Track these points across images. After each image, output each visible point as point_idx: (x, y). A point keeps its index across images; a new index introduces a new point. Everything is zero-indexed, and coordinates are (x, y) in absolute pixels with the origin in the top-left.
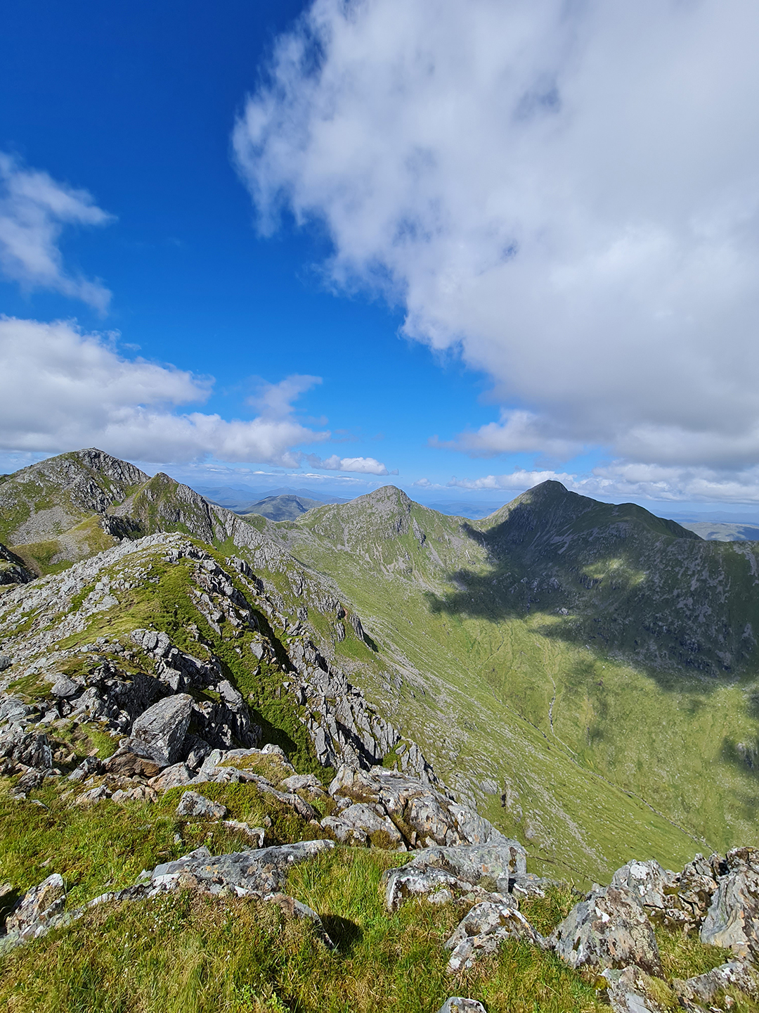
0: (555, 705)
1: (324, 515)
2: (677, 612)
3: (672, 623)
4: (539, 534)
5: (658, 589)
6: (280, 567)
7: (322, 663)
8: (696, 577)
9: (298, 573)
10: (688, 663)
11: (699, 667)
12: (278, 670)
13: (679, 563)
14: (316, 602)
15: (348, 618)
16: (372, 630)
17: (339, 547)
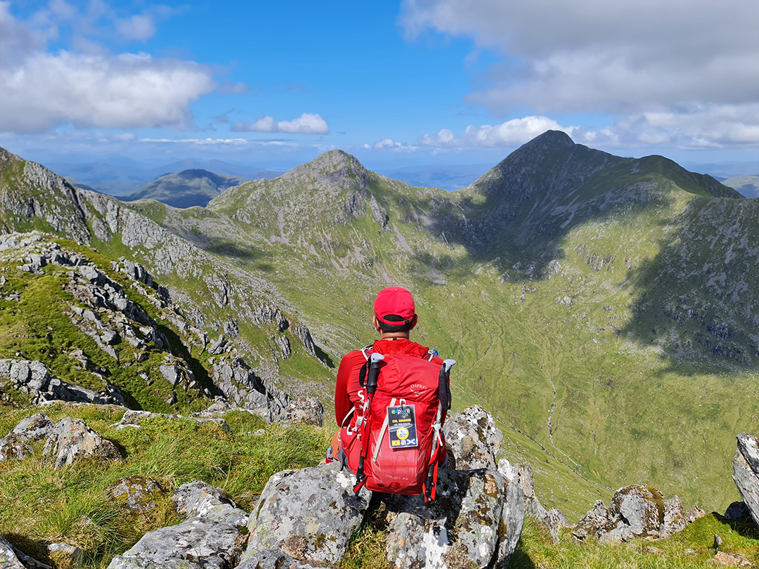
0: (555, 411)
1: (248, 196)
2: (706, 291)
3: (699, 305)
4: (536, 204)
5: (684, 265)
6: (193, 271)
7: (259, 385)
8: (732, 246)
9: (219, 276)
10: (716, 351)
11: (728, 355)
12: (200, 396)
13: (712, 230)
14: (249, 313)
15: (293, 329)
16: (326, 342)
17: (273, 238)
